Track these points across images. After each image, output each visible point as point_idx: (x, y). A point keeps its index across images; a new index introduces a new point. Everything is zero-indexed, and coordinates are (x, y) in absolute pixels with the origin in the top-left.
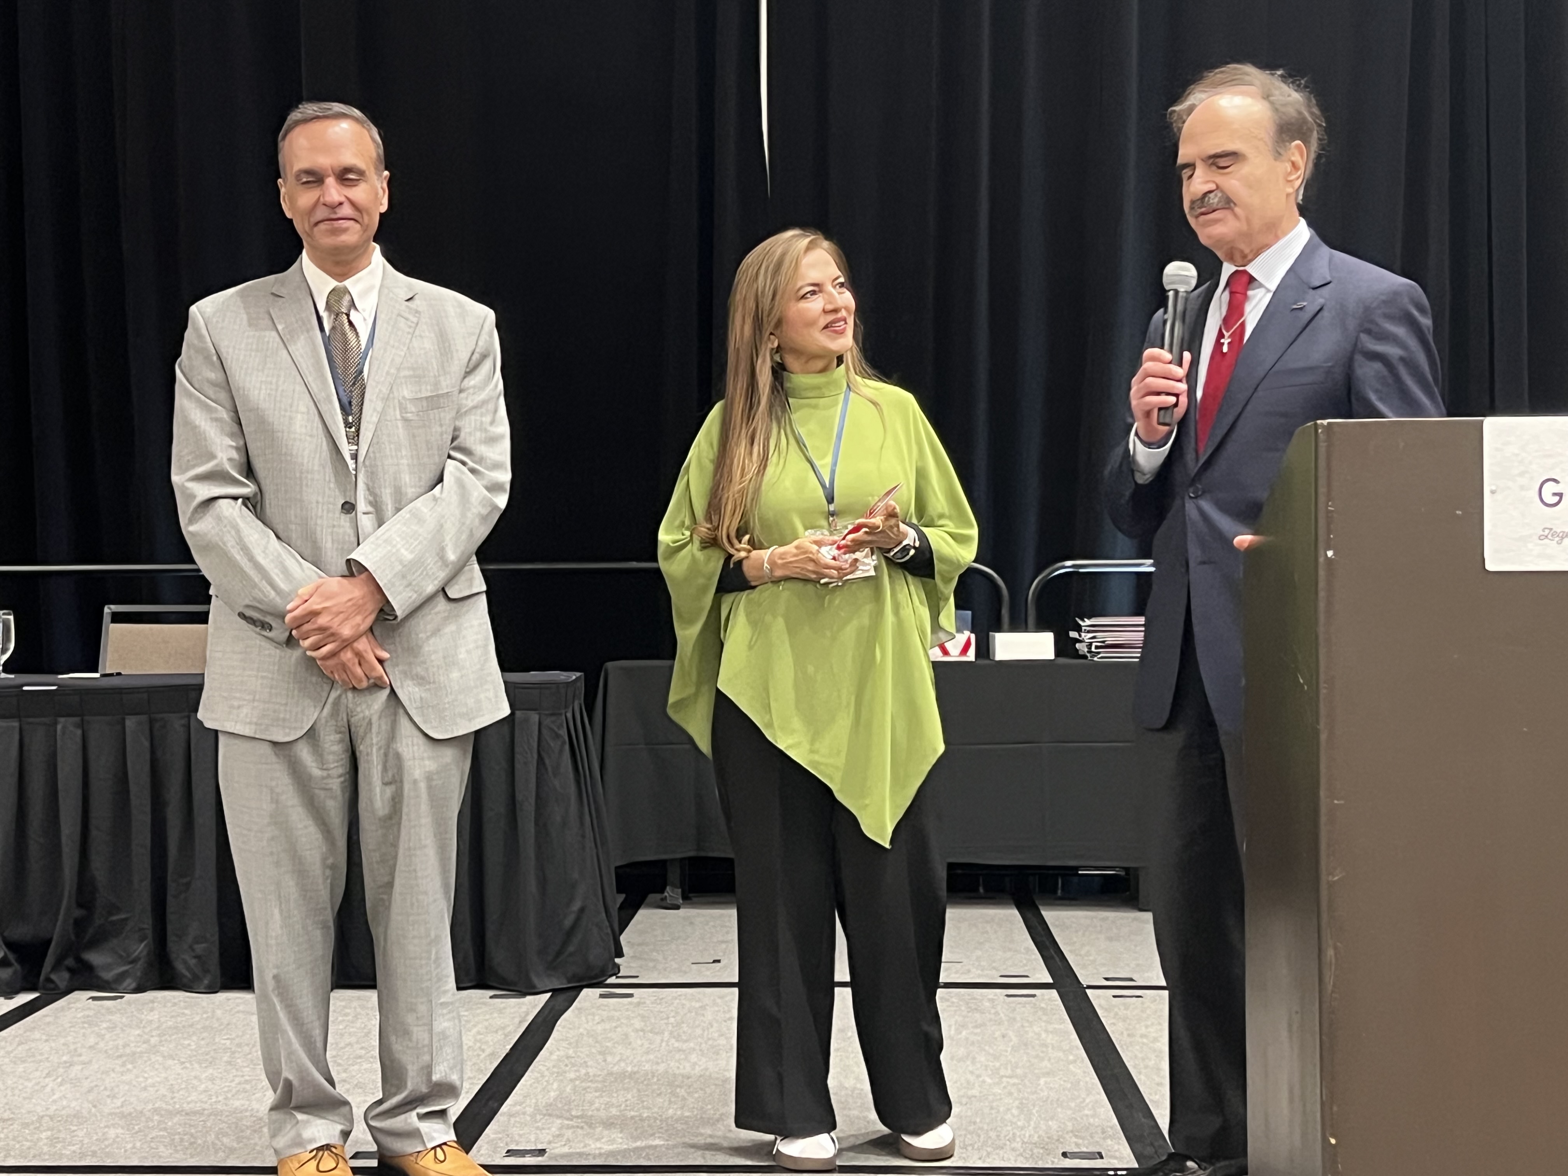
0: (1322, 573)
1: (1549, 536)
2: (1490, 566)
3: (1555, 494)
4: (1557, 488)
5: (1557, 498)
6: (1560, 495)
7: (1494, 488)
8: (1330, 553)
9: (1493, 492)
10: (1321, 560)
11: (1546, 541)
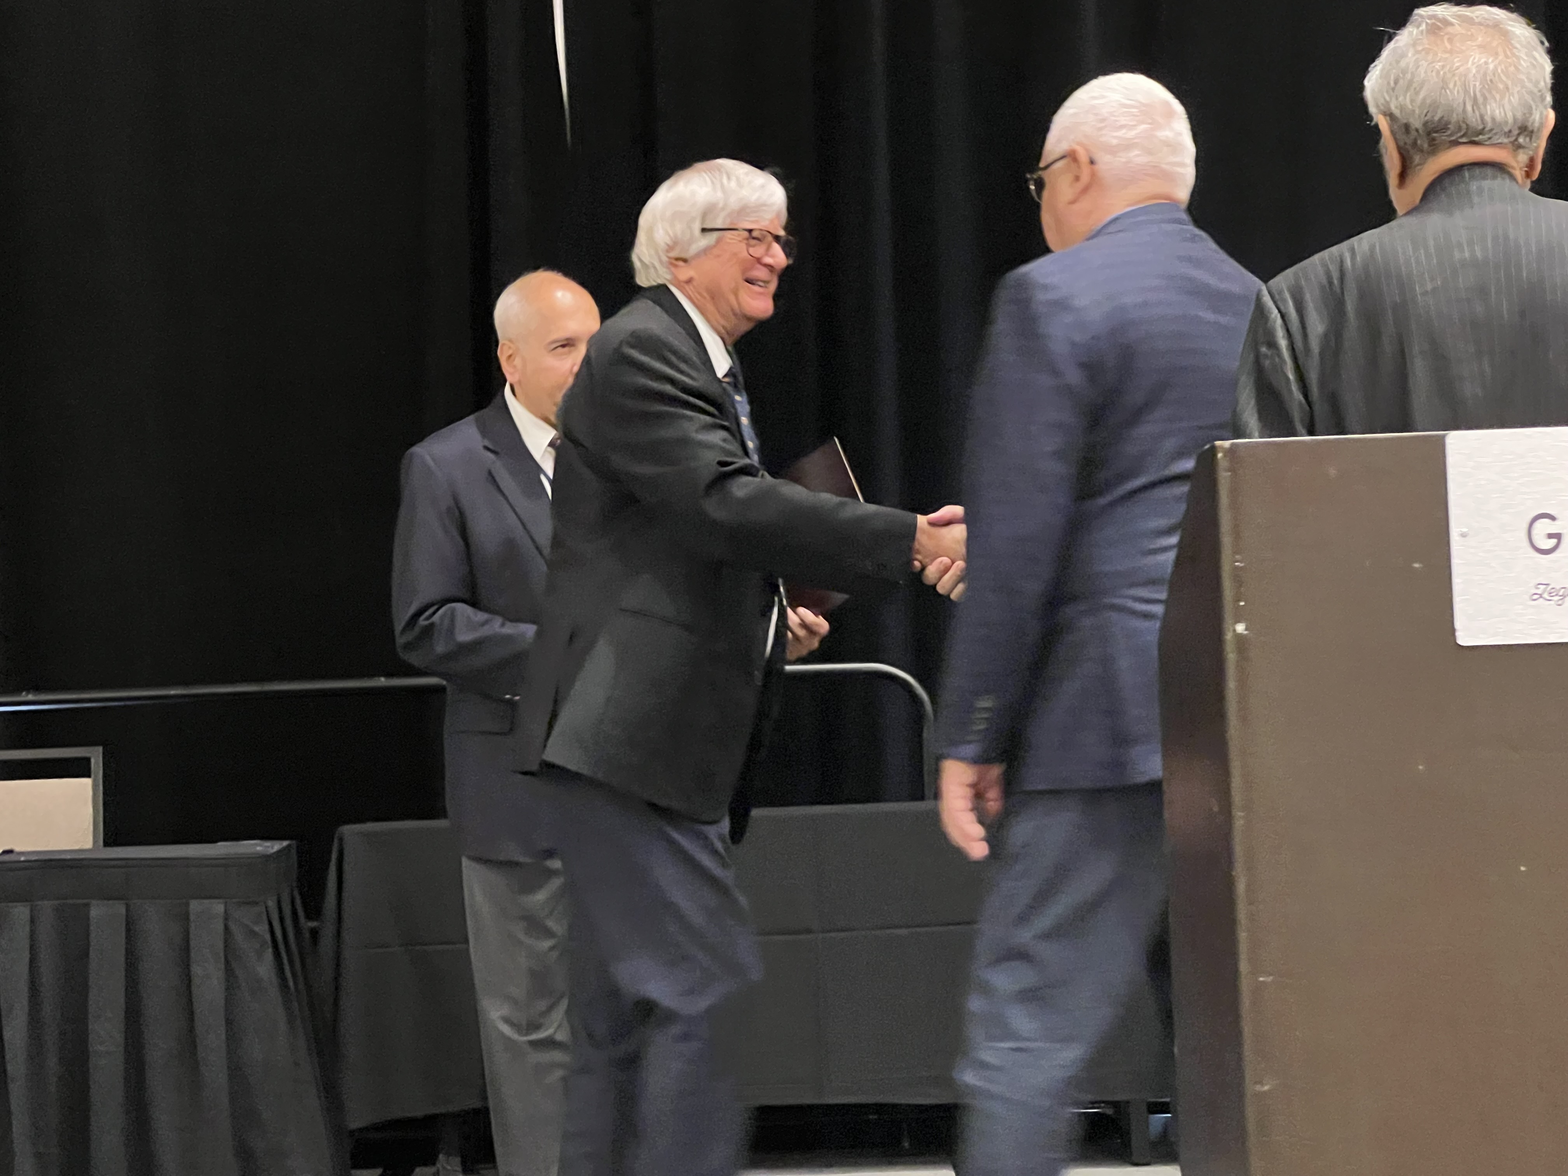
0: (1231, 657)
1: (1546, 596)
2: (1464, 639)
3: (1550, 536)
4: (1553, 527)
5: (1554, 542)
6: (1558, 536)
7: (1465, 530)
8: (1240, 628)
9: (1464, 535)
10: (1229, 636)
11: (1541, 600)
